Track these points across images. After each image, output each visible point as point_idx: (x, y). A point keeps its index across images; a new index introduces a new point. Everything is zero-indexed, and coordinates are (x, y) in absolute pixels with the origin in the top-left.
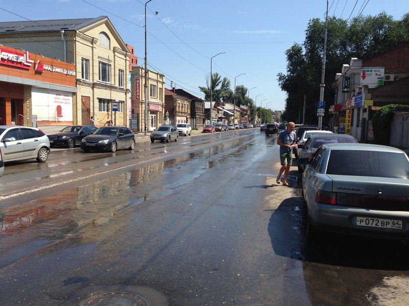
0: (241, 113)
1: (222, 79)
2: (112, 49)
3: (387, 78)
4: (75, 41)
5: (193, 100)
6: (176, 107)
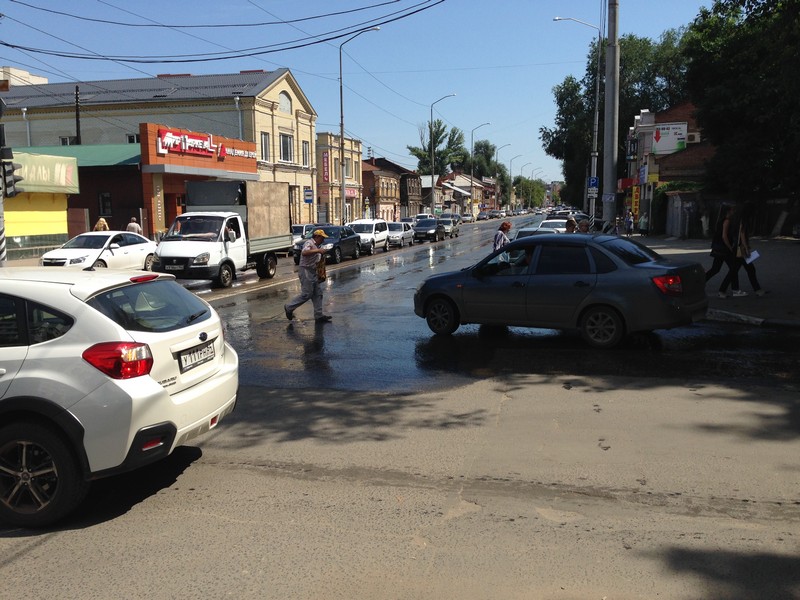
0: (485, 192)
1: (448, 131)
3: (691, 138)
6: (378, 190)
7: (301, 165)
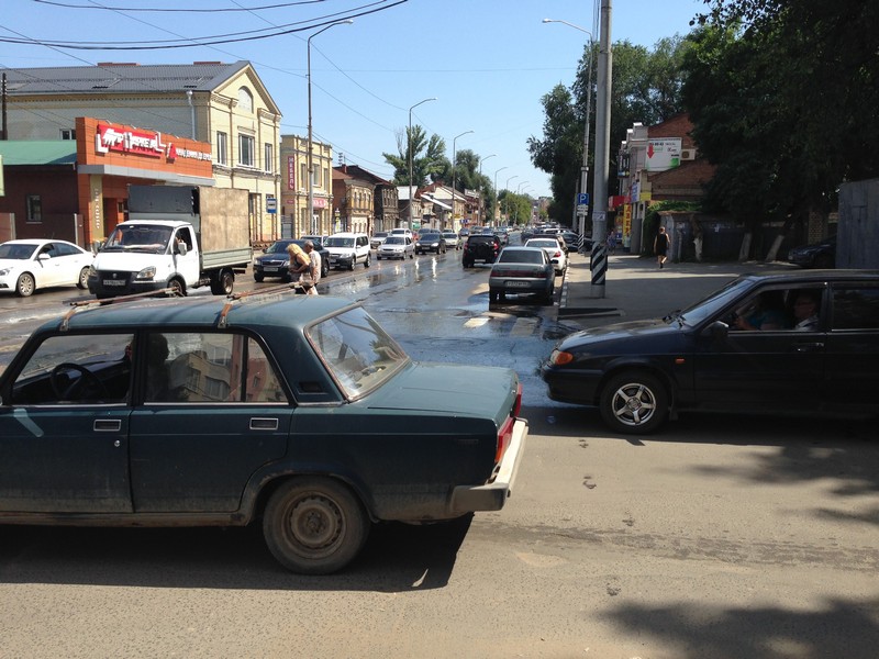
0: (467, 206)
1: (428, 138)
2: (255, 112)
3: (685, 155)
4: (210, 107)
5: (378, 186)
6: (350, 201)
7: (263, 170)
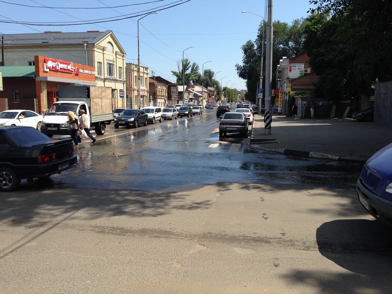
0: (209, 94)
1: (191, 64)
2: (114, 53)
3: (306, 71)
4: (94, 51)
5: (169, 85)
6: (157, 92)
7: (118, 79)
